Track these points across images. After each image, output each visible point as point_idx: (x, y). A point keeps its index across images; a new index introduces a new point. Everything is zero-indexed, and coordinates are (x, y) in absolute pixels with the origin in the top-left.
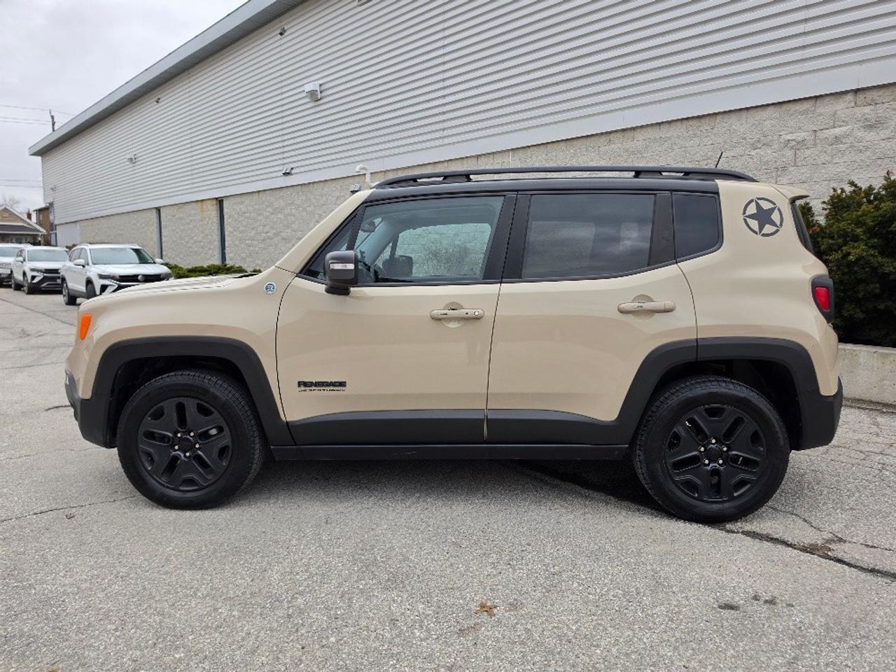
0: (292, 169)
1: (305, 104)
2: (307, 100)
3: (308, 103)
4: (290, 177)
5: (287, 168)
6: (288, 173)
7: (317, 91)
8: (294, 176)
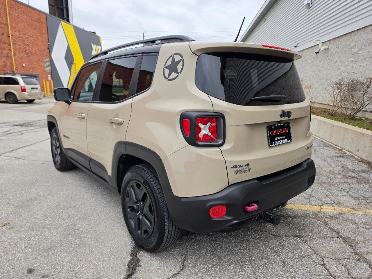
0: (298, 44)
1: (306, 11)
2: (306, 9)
3: (307, 10)
4: (297, 48)
5: (295, 44)
6: (296, 46)
7: (310, 3)
8: (299, 47)
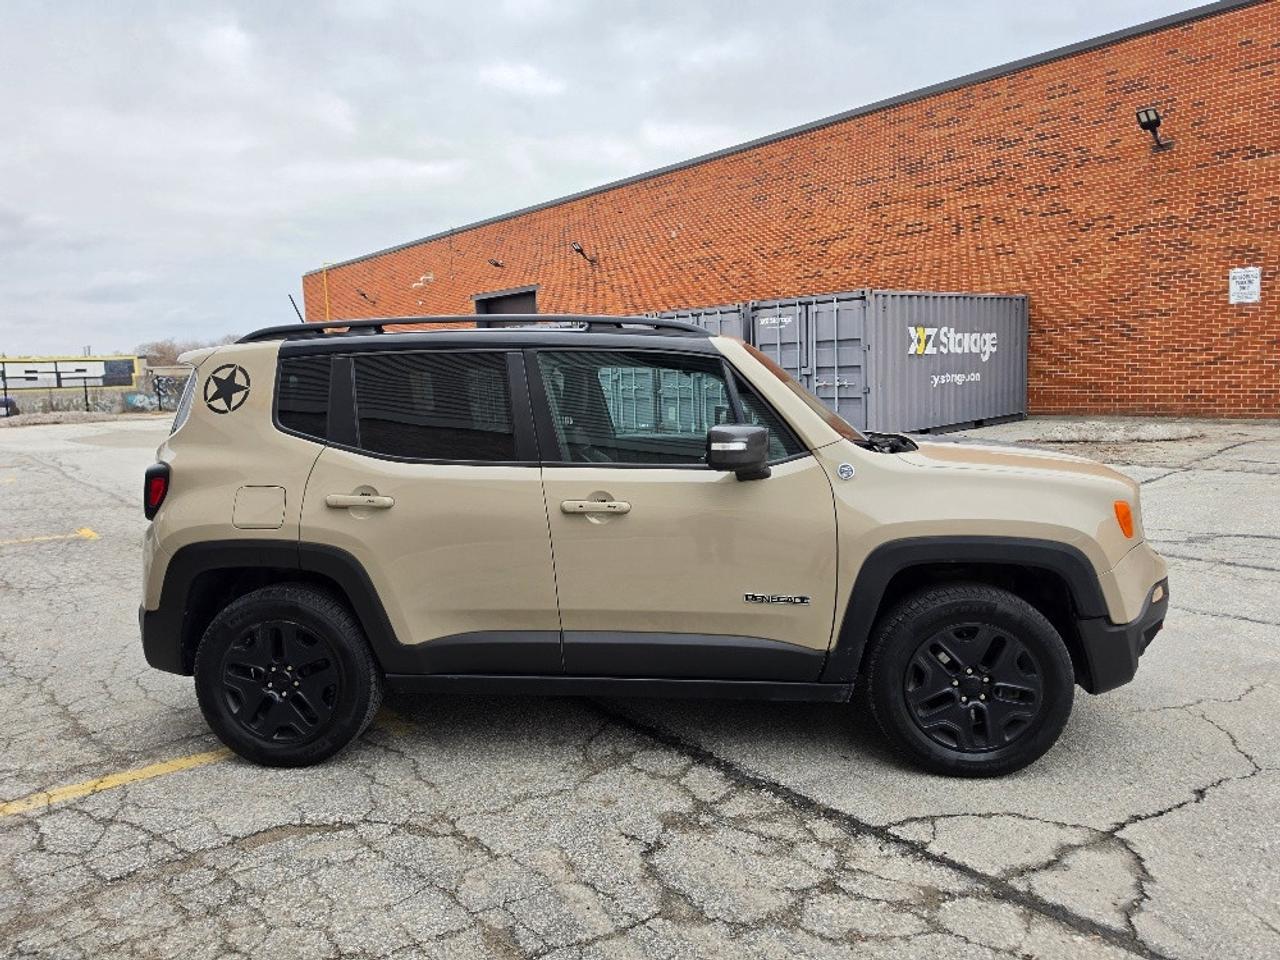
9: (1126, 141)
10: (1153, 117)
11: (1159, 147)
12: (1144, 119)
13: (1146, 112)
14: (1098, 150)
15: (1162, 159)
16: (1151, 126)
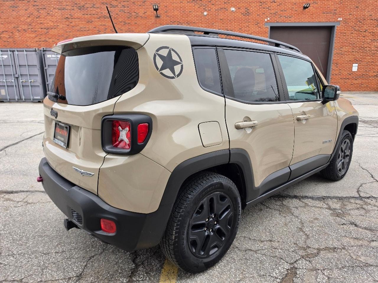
9: (148, 13)
10: (157, 8)
11: (157, 17)
12: (155, 8)
13: (155, 6)
14: (141, 14)
15: (158, 20)
16: (156, 10)
